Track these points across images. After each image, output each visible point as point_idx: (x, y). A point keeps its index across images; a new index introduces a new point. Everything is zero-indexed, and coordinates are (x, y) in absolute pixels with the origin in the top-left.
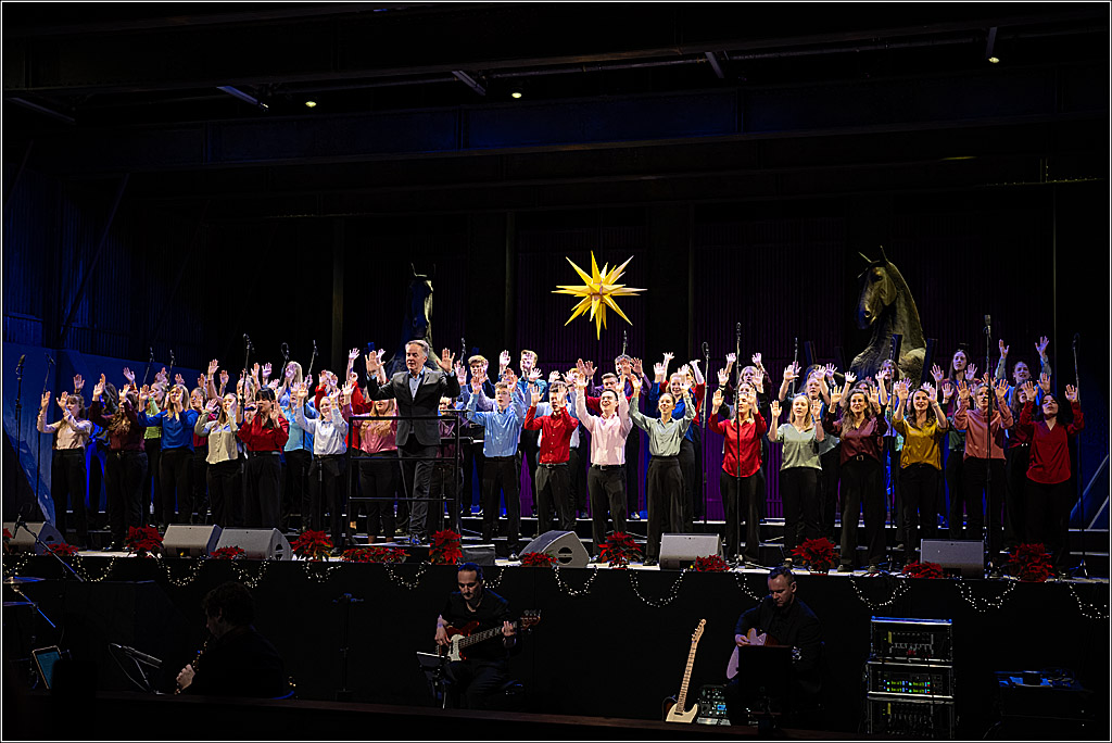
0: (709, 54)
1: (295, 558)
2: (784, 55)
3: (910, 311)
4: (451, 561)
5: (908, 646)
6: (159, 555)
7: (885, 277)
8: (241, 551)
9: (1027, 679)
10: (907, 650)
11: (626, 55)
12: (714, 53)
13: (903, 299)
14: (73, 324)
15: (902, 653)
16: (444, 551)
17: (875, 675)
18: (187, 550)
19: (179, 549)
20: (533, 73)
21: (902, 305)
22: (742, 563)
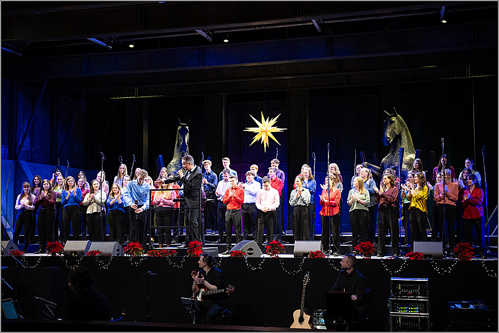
0: (313, 20)
1: (125, 255)
2: (348, 20)
3: (408, 137)
4: (197, 255)
5: (408, 291)
6: (62, 255)
7: (396, 121)
8: (100, 252)
9: (463, 305)
10: (407, 293)
11: (275, 22)
12: (316, 20)
13: (404, 131)
14: (23, 149)
15: (406, 294)
16: (194, 250)
17: (393, 304)
18: (75, 252)
19: (72, 252)
20: (233, 30)
21: (404, 134)
22: (332, 254)
